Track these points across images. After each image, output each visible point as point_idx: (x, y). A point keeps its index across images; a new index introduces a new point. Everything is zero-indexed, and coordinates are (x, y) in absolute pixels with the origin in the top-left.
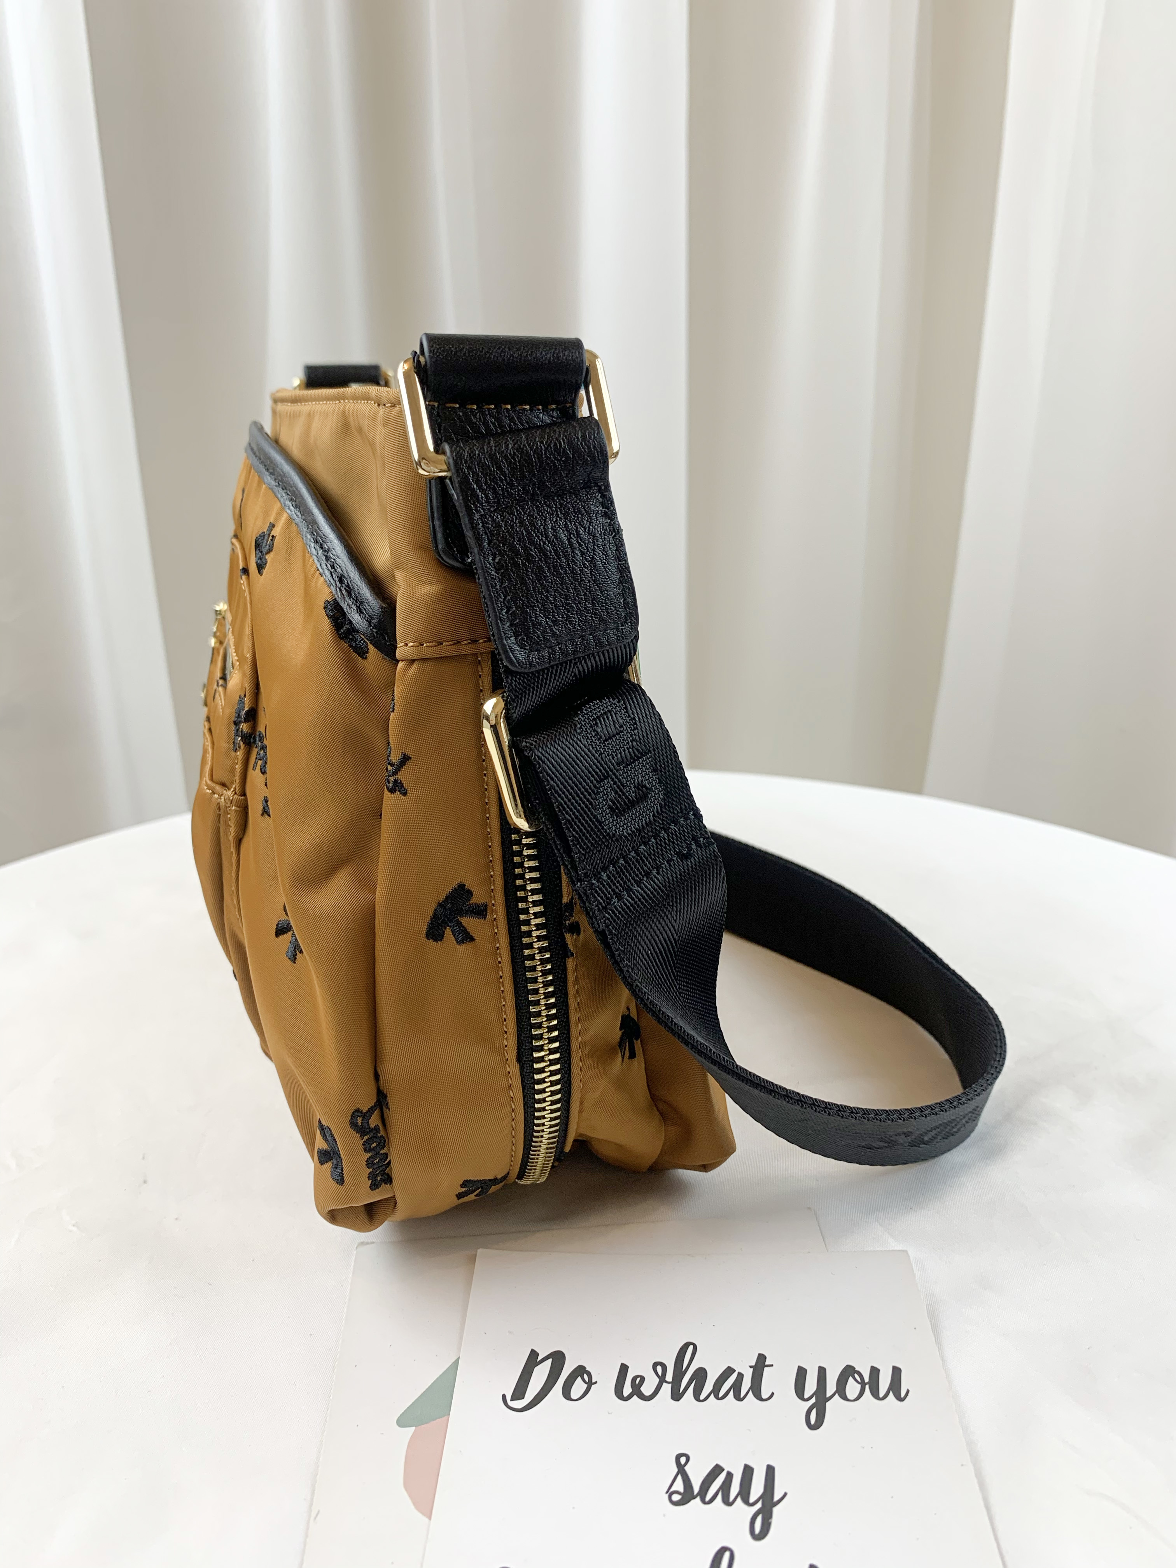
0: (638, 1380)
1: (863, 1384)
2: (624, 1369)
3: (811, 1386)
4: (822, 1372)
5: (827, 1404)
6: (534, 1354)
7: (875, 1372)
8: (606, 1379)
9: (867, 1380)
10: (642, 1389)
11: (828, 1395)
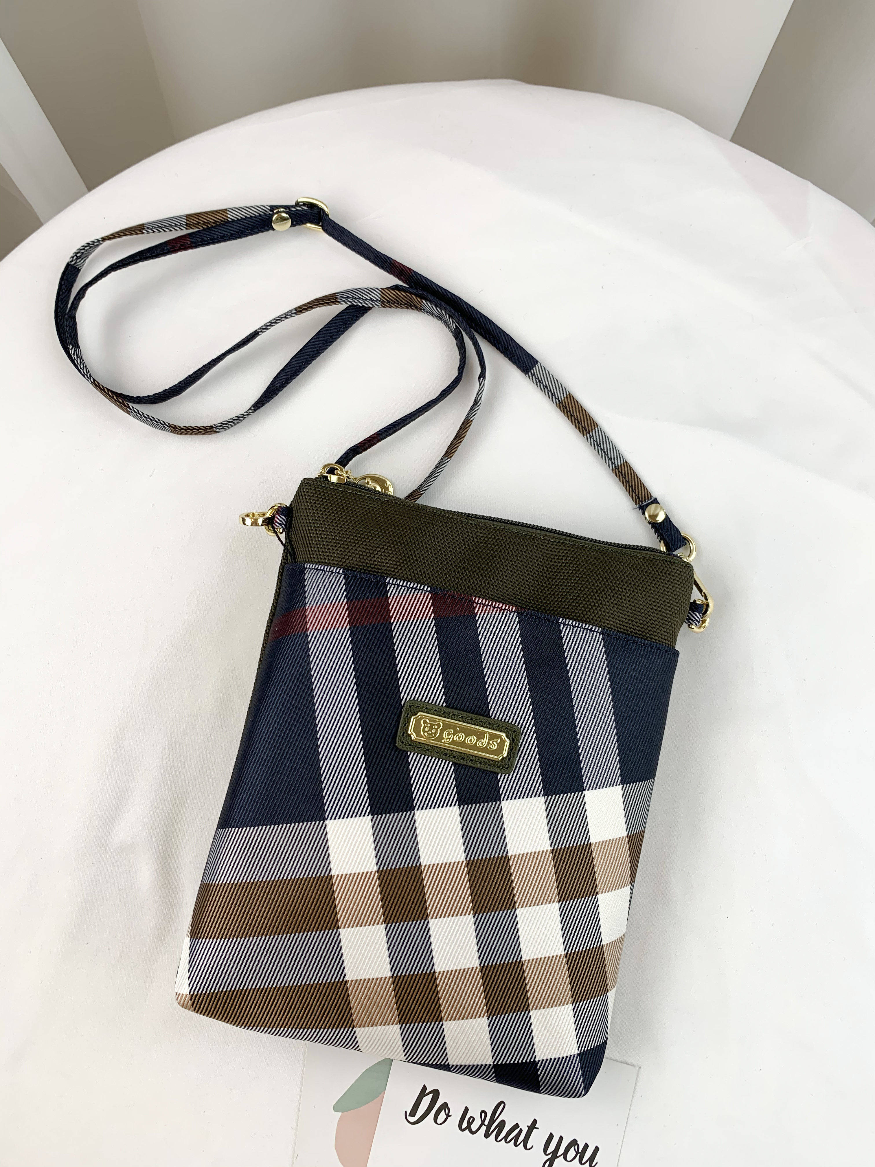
0: (472, 1119)
1: (577, 1153)
2: (466, 1110)
3: (551, 1148)
4: (561, 1138)
5: (556, 1160)
6: (424, 1088)
7: (586, 1146)
8: (456, 1114)
9: (580, 1151)
10: (472, 1126)
11: (558, 1155)
